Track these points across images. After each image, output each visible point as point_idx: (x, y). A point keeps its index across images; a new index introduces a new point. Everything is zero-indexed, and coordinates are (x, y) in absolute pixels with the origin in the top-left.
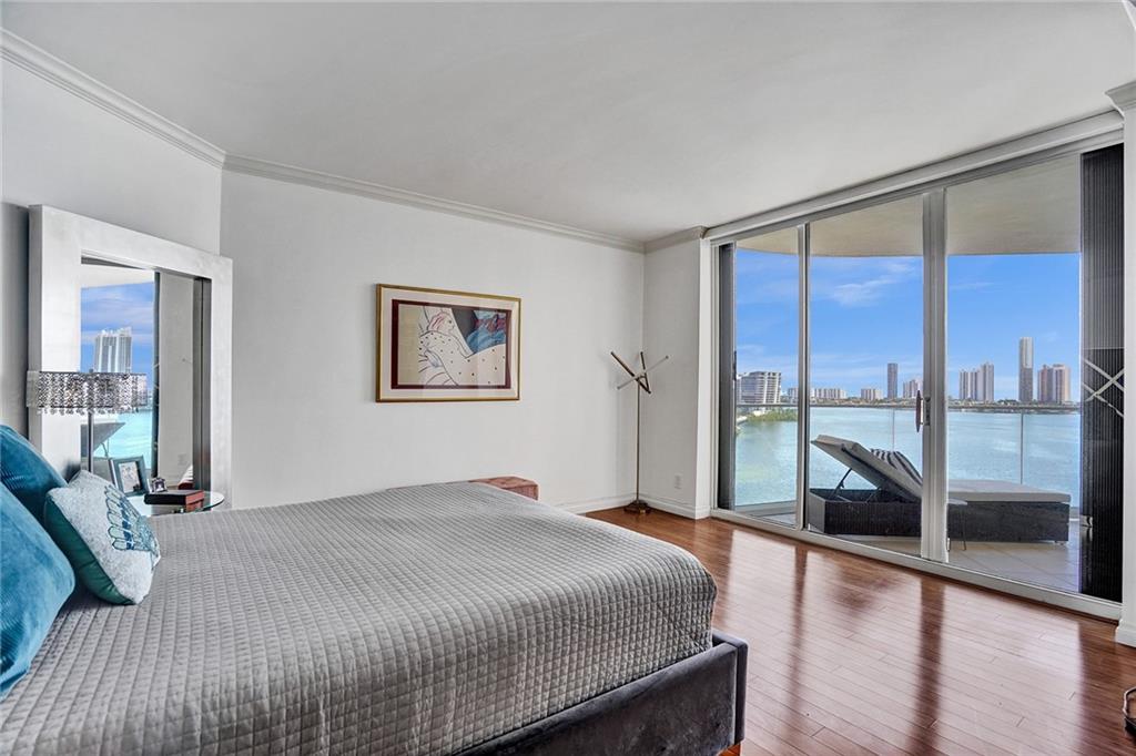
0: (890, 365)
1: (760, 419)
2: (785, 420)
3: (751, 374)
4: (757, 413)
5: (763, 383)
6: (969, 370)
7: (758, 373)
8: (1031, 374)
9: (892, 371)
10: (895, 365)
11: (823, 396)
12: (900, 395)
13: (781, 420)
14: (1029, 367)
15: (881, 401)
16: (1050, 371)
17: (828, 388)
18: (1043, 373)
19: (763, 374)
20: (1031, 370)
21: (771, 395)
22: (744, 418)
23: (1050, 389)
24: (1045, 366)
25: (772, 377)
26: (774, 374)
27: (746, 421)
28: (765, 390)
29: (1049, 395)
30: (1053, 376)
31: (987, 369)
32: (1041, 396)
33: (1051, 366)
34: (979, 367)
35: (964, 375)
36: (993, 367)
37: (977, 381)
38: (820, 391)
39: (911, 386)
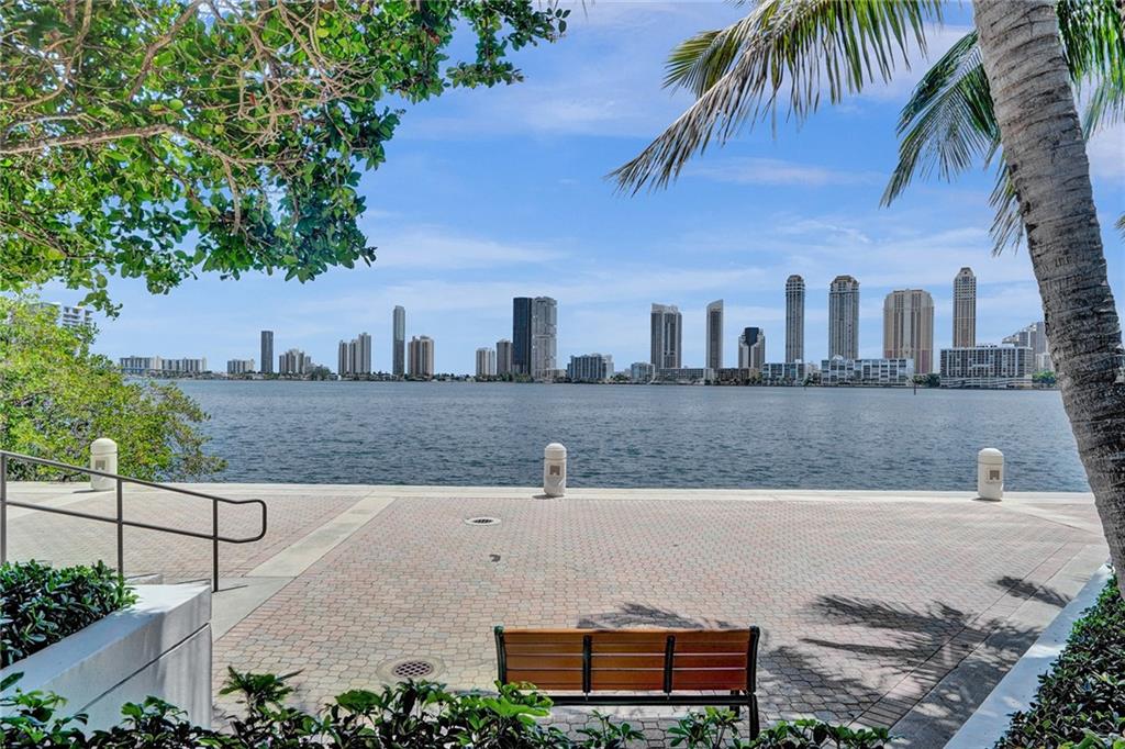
0: (264, 333)
6: (348, 341)
8: (403, 347)
9: (267, 338)
10: (271, 334)
11: (174, 369)
14: (402, 339)
16: (418, 343)
17: (180, 358)
18: (411, 345)
20: (403, 342)
23: (418, 362)
24: (414, 338)
29: (418, 368)
30: (421, 349)
31: (365, 341)
32: (411, 369)
33: (418, 338)
34: (357, 338)
35: (343, 346)
36: (370, 337)
37: (355, 352)
38: (170, 362)
39: (288, 359)
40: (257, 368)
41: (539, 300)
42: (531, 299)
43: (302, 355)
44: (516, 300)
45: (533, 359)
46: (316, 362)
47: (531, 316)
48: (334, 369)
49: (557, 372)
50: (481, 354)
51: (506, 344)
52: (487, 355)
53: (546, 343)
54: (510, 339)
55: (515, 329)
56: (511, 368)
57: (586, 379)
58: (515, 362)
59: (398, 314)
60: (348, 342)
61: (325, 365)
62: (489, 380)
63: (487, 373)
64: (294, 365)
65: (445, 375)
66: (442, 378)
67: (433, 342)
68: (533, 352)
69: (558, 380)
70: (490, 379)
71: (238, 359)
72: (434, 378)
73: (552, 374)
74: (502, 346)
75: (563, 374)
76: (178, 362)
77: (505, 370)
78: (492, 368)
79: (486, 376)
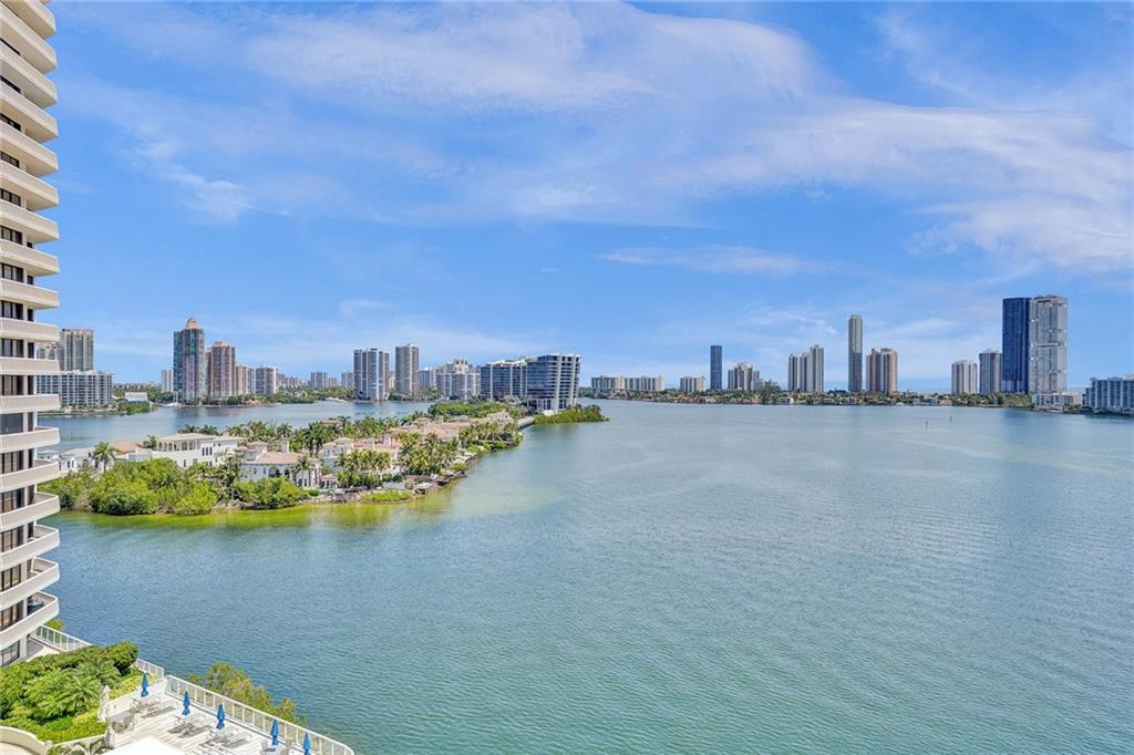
0: (713, 348)
1: (551, 421)
2: (585, 420)
3: (539, 358)
4: (548, 413)
5: (554, 371)
7: (548, 357)
8: (860, 361)
9: (716, 354)
10: (720, 348)
11: (634, 388)
12: (725, 385)
13: (579, 421)
14: (858, 351)
15: (703, 394)
16: (878, 356)
18: (871, 357)
19: (555, 358)
20: (860, 355)
21: (566, 385)
22: (530, 419)
23: (878, 378)
24: (873, 350)
25: (567, 362)
26: (570, 359)
27: (534, 423)
28: (558, 381)
29: (878, 385)
30: (882, 362)
31: (817, 353)
32: (870, 384)
33: (878, 350)
34: (808, 351)
35: (793, 361)
36: (822, 350)
37: (806, 366)
38: (631, 380)
39: (737, 374)
40: (706, 386)
41: (1043, 300)
42: (1028, 300)
43: (751, 369)
44: (1006, 303)
45: (1032, 377)
46: (765, 377)
47: (1027, 320)
49: (1069, 398)
50: (958, 369)
51: (993, 355)
52: (966, 368)
53: (1052, 354)
54: (998, 348)
55: (1005, 335)
56: (1000, 385)
57: (1116, 408)
58: (1005, 377)
59: (854, 324)
60: (799, 356)
61: (774, 380)
62: (969, 404)
63: (966, 390)
64: (742, 380)
65: (913, 397)
66: (909, 399)
67: (896, 355)
68: (1031, 365)
69: (1071, 410)
70: (970, 401)
71: (690, 375)
72: (898, 400)
73: (1062, 402)
74: (989, 358)
75: (1078, 401)
76: (637, 380)
77: (992, 387)
78: (972, 386)
79: (964, 397)
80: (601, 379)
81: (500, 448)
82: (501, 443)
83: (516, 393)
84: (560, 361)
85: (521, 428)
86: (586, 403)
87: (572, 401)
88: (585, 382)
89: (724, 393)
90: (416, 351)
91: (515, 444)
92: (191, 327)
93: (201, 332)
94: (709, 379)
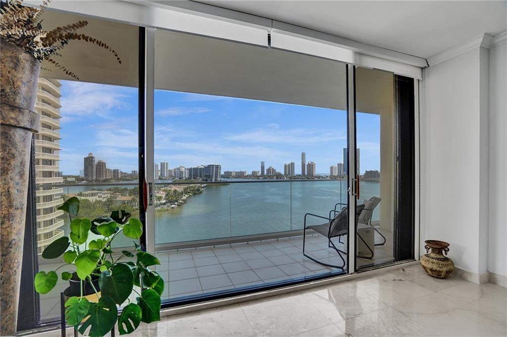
0: (262, 162)
3: (208, 166)
5: (213, 169)
6: (287, 164)
7: (211, 165)
8: (305, 166)
9: (263, 164)
10: (264, 162)
11: (238, 175)
12: (265, 173)
15: (259, 176)
16: (310, 164)
18: (308, 165)
19: (213, 165)
20: (305, 164)
21: (216, 174)
23: (310, 171)
24: (308, 163)
25: (217, 167)
26: (218, 165)
27: (206, 186)
28: (214, 173)
29: (310, 173)
30: (311, 166)
31: (292, 164)
32: (308, 173)
34: (290, 163)
35: (285, 166)
36: (294, 163)
37: (290, 167)
38: (237, 172)
39: (269, 170)
40: (260, 173)
43: (273, 169)
44: (344, 149)
46: (277, 171)
48: (283, 173)
50: (332, 168)
51: (341, 164)
52: (334, 168)
54: (342, 162)
55: (344, 158)
58: (344, 171)
59: (303, 155)
61: (280, 172)
62: (335, 178)
63: (334, 174)
64: (271, 172)
65: (320, 176)
67: (315, 164)
71: (255, 171)
72: (316, 177)
74: (339, 165)
76: (239, 172)
77: (341, 174)
78: (336, 173)
79: (334, 176)
80: (227, 172)
81: (197, 194)
82: (197, 192)
83: (201, 177)
84: (215, 167)
85: (203, 187)
86: (223, 180)
87: (219, 179)
88: (222, 173)
89: (265, 176)
90: (167, 164)
91: (201, 193)
92: (90, 156)
93: (94, 157)
94: (260, 171)
